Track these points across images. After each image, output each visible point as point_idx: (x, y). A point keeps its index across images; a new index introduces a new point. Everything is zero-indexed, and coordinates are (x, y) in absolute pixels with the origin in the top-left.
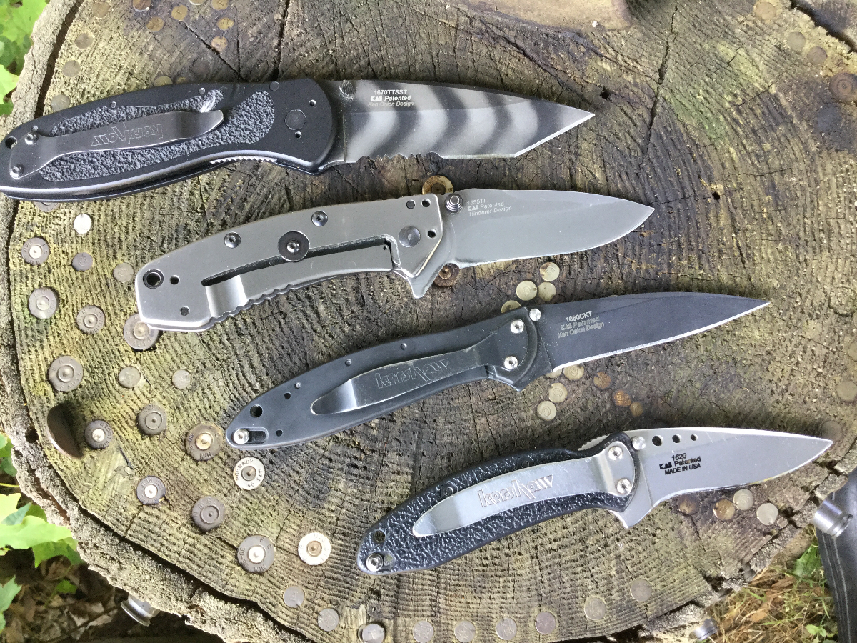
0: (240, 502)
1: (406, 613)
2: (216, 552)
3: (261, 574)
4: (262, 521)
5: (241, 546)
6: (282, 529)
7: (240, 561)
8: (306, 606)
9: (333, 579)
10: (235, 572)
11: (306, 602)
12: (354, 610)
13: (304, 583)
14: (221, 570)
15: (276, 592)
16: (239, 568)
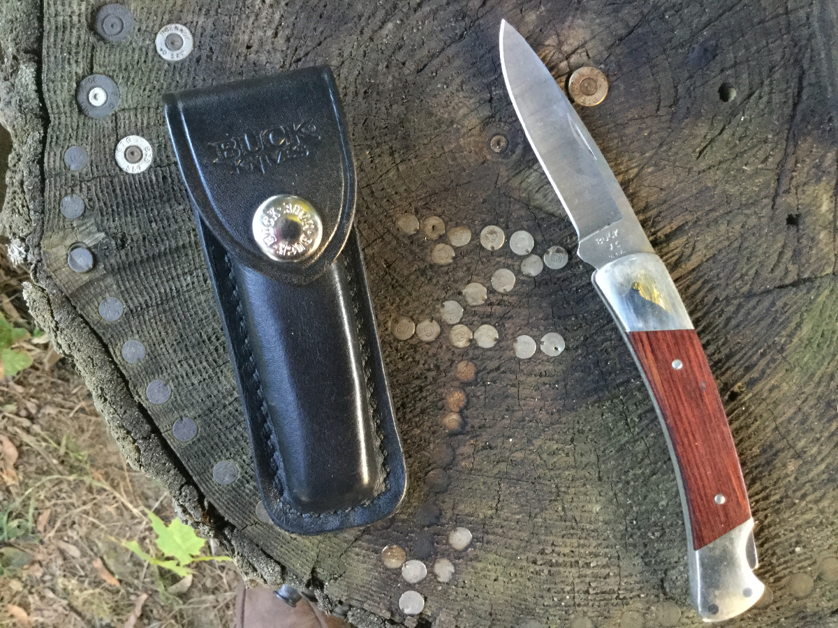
0: (141, 49)
1: (120, 282)
2: (77, 53)
3: (81, 111)
4: (133, 83)
5: (98, 76)
6: (136, 109)
7: (83, 83)
8: (73, 176)
9: (114, 191)
10: (69, 84)
11: (77, 174)
12: (94, 229)
13: (94, 162)
14: (63, 68)
15: (71, 137)
16: (75, 85)
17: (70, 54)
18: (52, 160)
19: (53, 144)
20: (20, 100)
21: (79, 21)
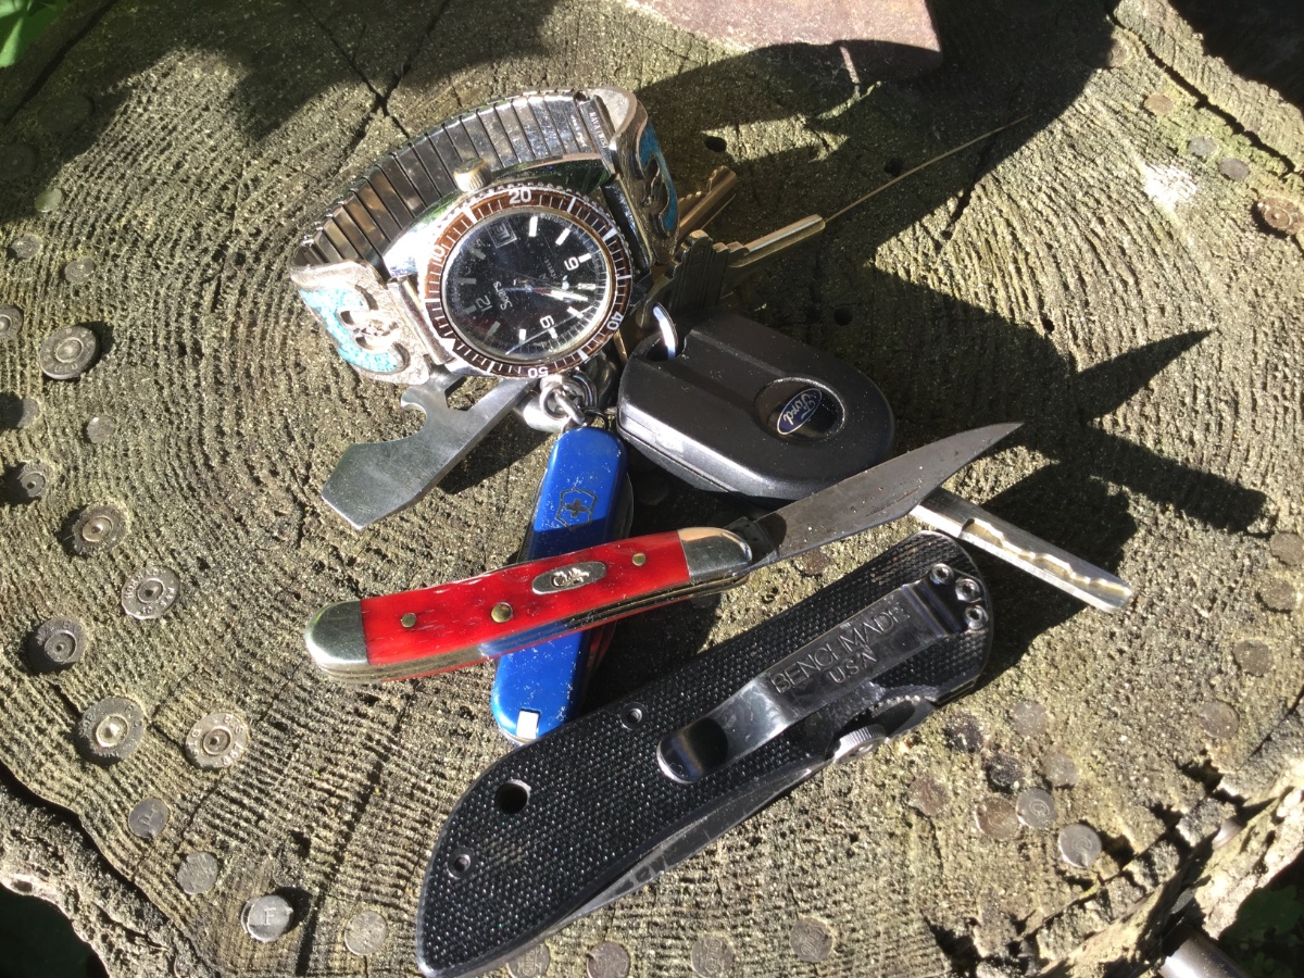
0: (116, 634)
1: (345, 890)
2: (41, 712)
3: (104, 764)
5: (89, 711)
6: (171, 694)
7: (79, 735)
9: (232, 801)
10: (61, 753)
14: (38, 744)
15: (119, 803)
16: (71, 747)
17: (32, 721)
18: (119, 851)
19: (104, 832)
20: (14, 833)
21: (13, 679)
